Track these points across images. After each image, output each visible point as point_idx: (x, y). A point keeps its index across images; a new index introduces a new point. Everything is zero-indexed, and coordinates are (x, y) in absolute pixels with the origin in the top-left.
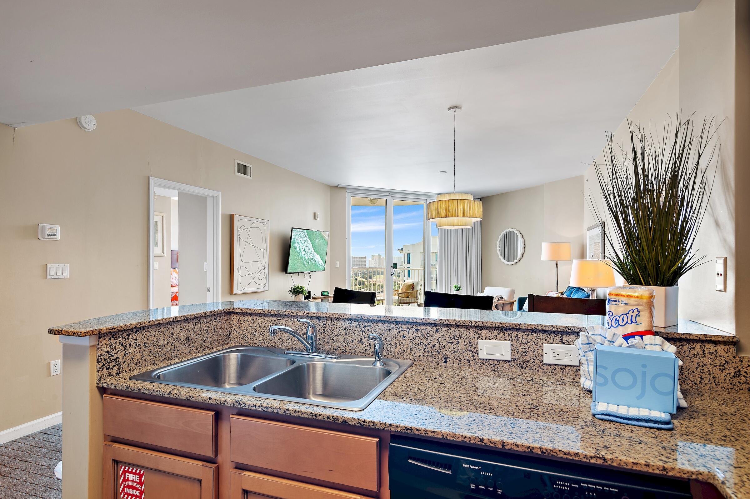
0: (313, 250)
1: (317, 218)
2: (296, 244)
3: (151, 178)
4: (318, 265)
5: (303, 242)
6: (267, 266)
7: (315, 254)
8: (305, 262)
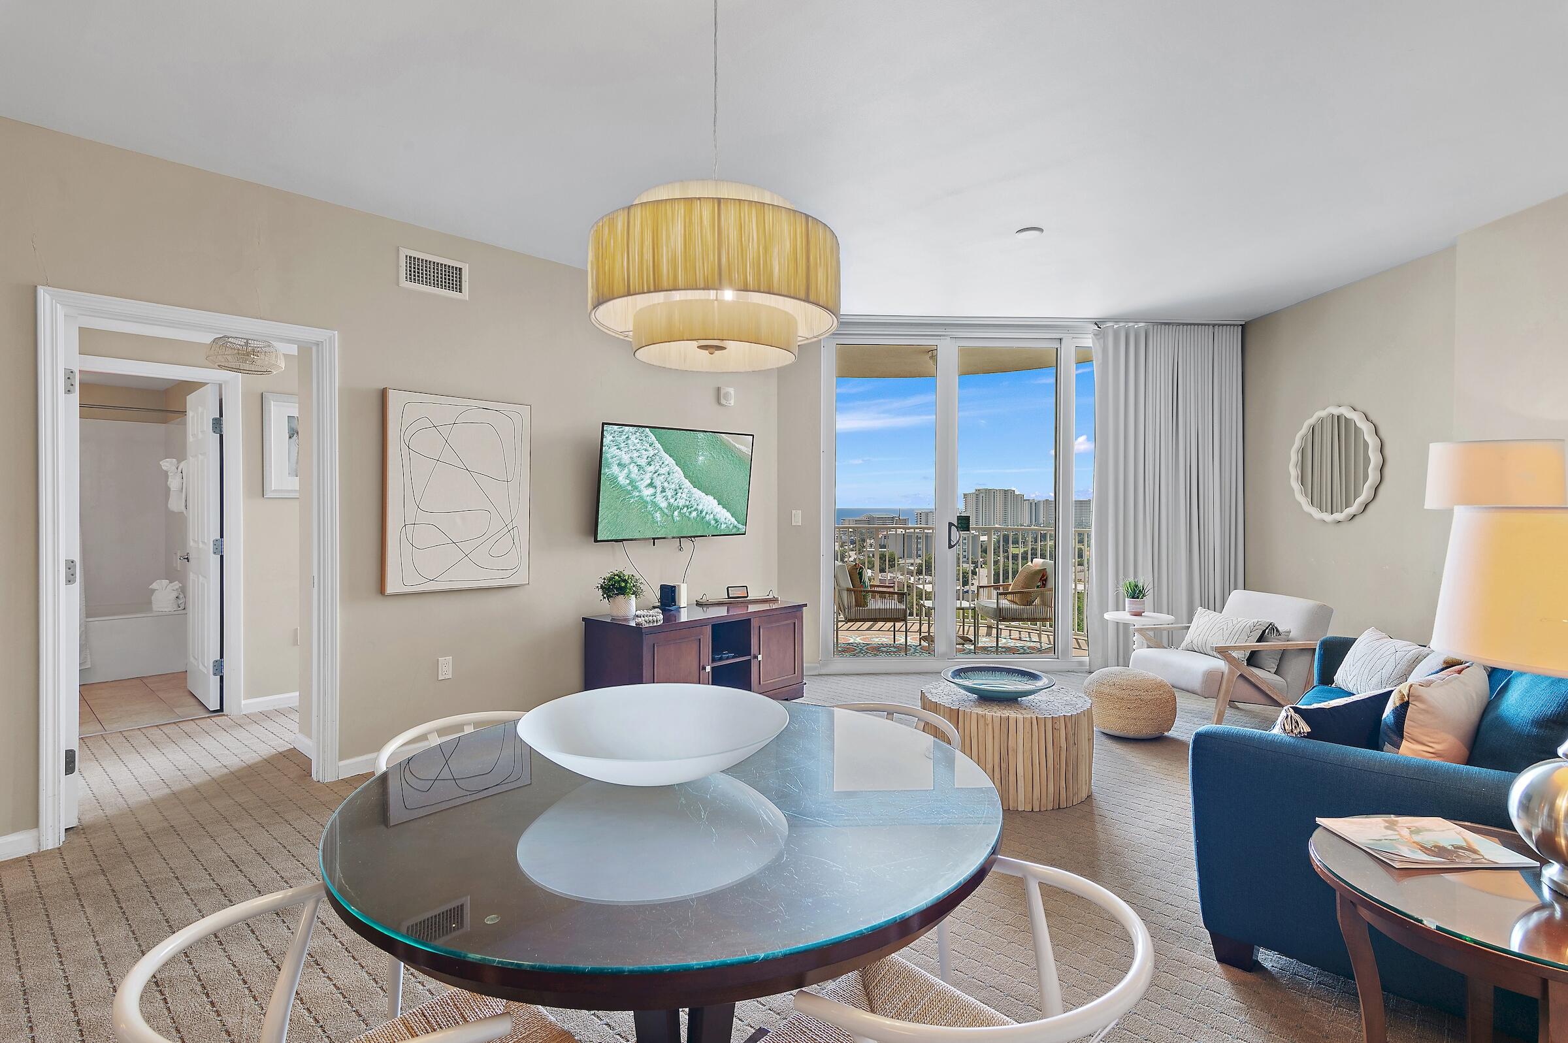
0: (687, 483)
1: (723, 401)
2: (615, 469)
3: (41, 291)
4: (713, 522)
5: (643, 462)
6: (522, 522)
7: (697, 493)
8: (658, 515)
